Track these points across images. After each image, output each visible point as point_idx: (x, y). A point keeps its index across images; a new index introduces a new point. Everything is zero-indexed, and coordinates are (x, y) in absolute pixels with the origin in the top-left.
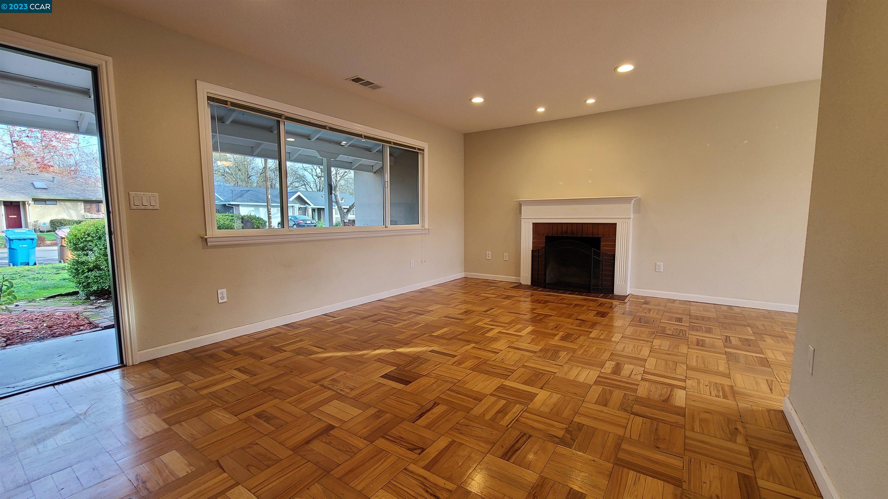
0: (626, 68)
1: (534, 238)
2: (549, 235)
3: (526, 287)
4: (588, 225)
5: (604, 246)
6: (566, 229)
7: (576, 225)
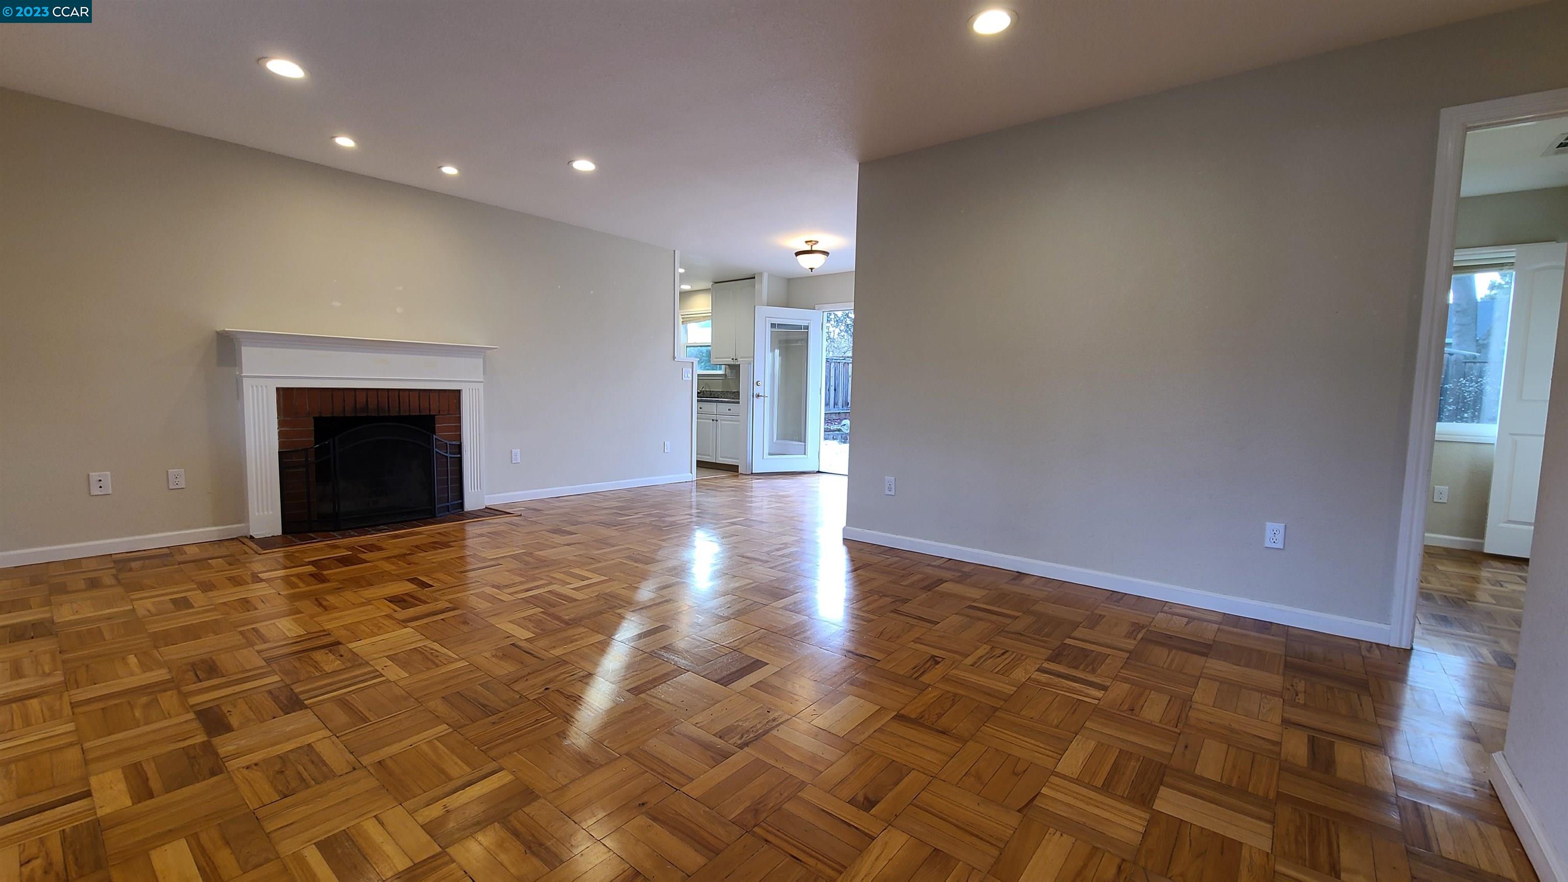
0: (584, 165)
1: (281, 424)
2: (324, 415)
3: (266, 543)
4: (411, 393)
5: (441, 434)
6: (365, 400)
7: (386, 393)
